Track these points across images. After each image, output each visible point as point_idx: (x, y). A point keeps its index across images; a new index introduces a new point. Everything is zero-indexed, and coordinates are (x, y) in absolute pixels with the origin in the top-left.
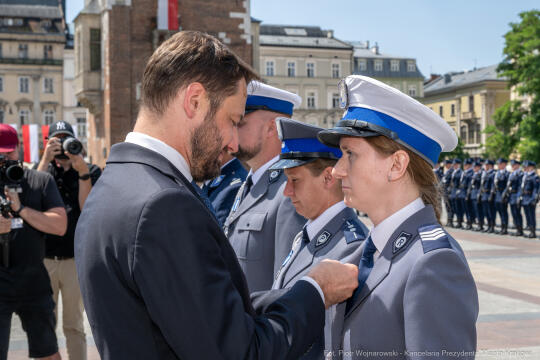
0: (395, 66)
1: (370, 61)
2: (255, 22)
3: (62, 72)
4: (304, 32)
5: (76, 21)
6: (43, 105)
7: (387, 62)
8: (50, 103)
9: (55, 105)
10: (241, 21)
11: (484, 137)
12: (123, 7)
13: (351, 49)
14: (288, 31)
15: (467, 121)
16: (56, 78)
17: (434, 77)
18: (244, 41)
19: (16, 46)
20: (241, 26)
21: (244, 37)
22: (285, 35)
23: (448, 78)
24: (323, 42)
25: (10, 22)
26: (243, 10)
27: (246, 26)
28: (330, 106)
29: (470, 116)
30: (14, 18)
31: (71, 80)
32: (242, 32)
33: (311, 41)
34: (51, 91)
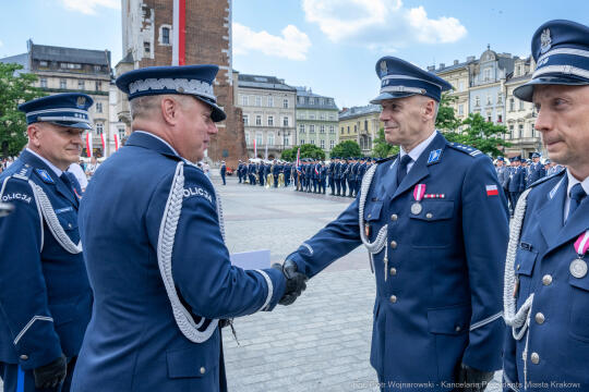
0: (321, 103)
1: (307, 98)
2: (235, 72)
3: (108, 100)
4: (266, 80)
5: (117, 66)
6: (95, 121)
7: (317, 99)
8: (100, 120)
9: (104, 120)
10: (226, 71)
11: (373, 145)
12: (149, 59)
13: (295, 91)
14: (257, 79)
15: (364, 135)
16: (104, 103)
17: (344, 109)
18: (228, 84)
19: (76, 82)
20: (226, 75)
21: (228, 81)
22: (254, 81)
23: (353, 110)
24: (277, 86)
25: (72, 66)
26: (228, 65)
27: (230, 75)
28: (282, 125)
29: (365, 133)
30: (74, 63)
31: (114, 105)
32: (227, 78)
33: (271, 86)
34: (101, 111)
